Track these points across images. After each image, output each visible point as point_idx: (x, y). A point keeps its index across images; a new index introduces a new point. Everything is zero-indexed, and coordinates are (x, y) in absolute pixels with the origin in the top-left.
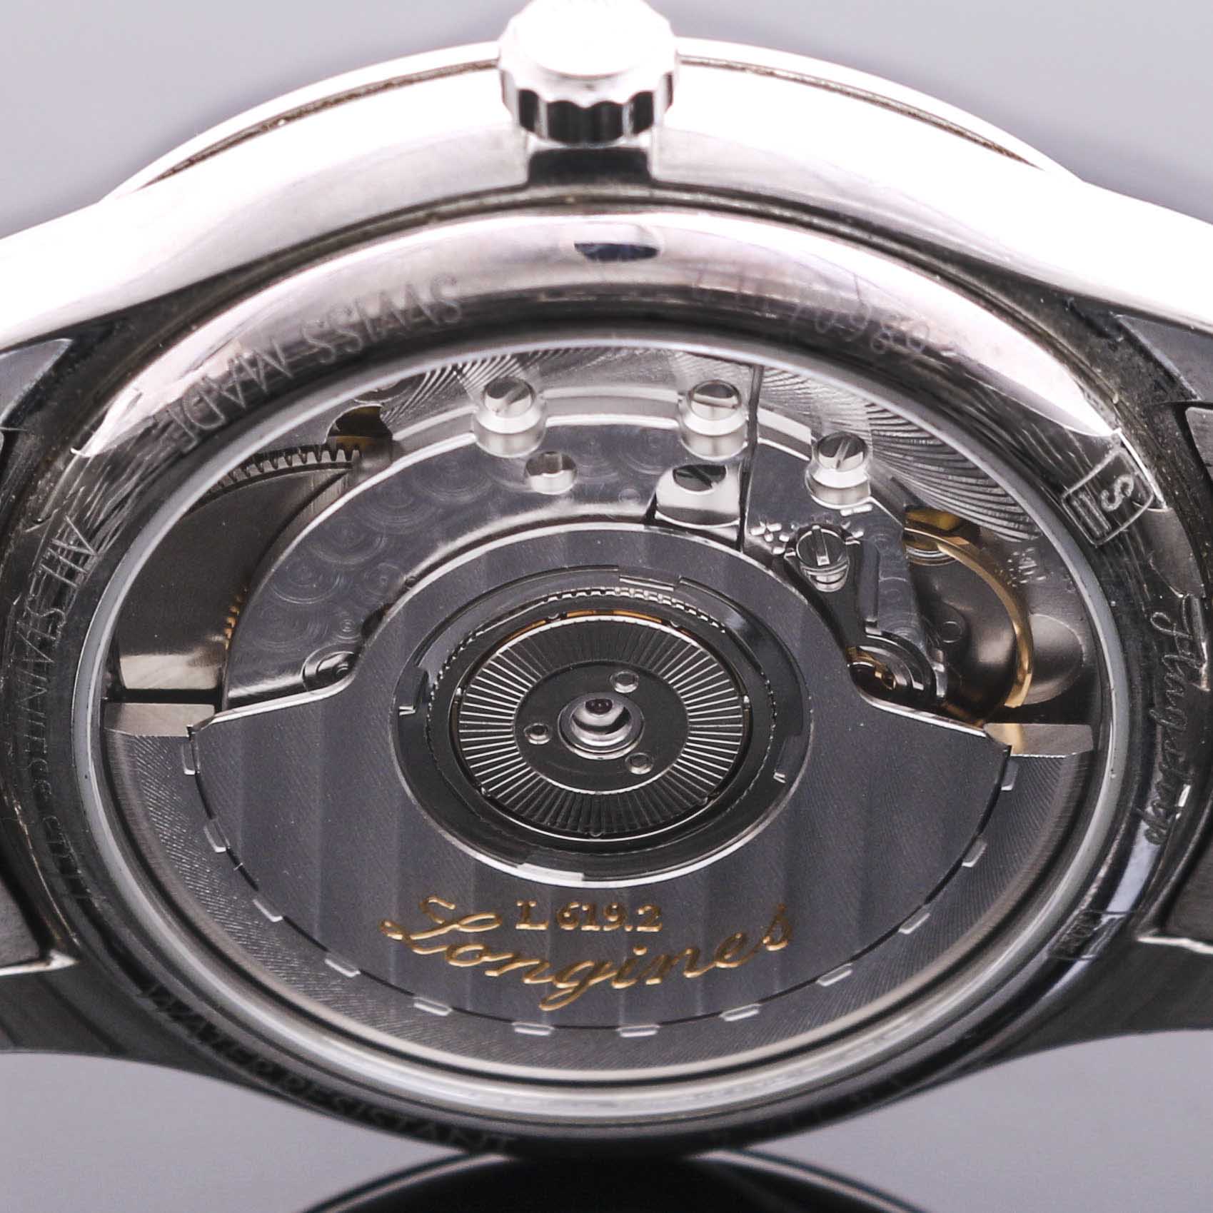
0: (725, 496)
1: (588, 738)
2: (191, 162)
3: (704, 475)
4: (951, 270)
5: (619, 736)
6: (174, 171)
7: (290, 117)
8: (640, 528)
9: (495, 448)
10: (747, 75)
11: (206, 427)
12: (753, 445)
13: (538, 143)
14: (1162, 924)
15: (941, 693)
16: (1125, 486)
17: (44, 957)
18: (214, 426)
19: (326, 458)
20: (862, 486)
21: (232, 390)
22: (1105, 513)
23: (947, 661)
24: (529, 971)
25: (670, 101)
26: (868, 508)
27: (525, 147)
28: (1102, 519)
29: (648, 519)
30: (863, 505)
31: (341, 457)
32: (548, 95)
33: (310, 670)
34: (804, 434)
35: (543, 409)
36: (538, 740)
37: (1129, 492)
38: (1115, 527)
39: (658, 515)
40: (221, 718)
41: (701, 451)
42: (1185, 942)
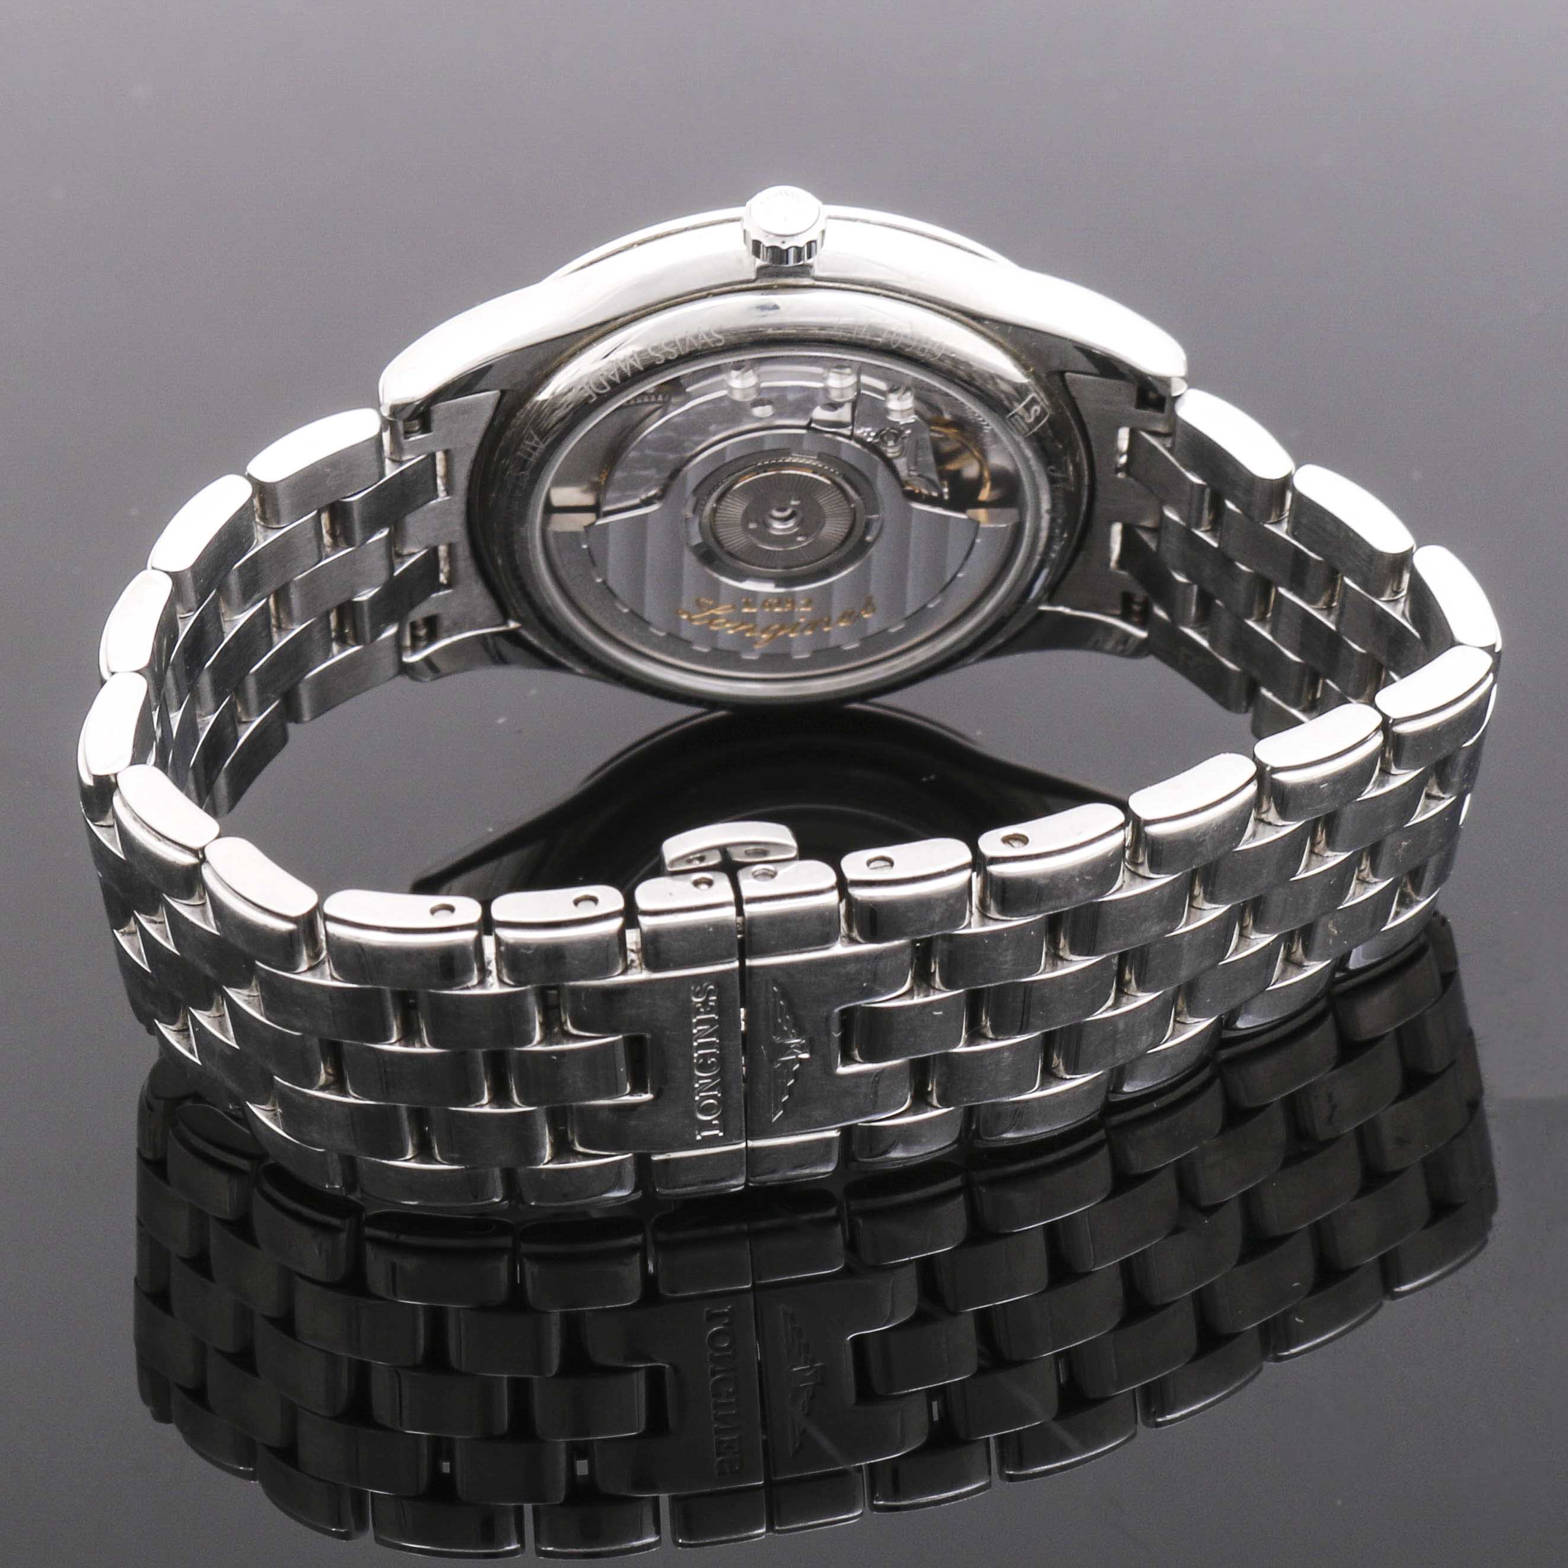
0: (844, 414)
1: (777, 525)
2: (591, 263)
3: (834, 406)
4: (955, 314)
5: (791, 523)
6: (583, 267)
7: (640, 244)
8: (804, 431)
9: (737, 396)
10: (857, 224)
11: (601, 392)
12: (859, 393)
13: (759, 262)
14: (1050, 601)
15: (946, 497)
16: (1036, 411)
17: (505, 623)
18: (604, 391)
19: (653, 399)
20: (910, 409)
21: (614, 375)
22: (1026, 424)
23: (950, 487)
24: (748, 630)
25: (822, 244)
26: (913, 421)
27: (755, 263)
28: (1025, 427)
29: (808, 427)
30: (912, 419)
31: (660, 398)
32: (767, 243)
33: (643, 497)
34: (882, 385)
35: (759, 376)
36: (752, 526)
37: (1038, 413)
38: (1030, 430)
39: (813, 425)
40: (601, 522)
41: (835, 396)
42: (1061, 609)
